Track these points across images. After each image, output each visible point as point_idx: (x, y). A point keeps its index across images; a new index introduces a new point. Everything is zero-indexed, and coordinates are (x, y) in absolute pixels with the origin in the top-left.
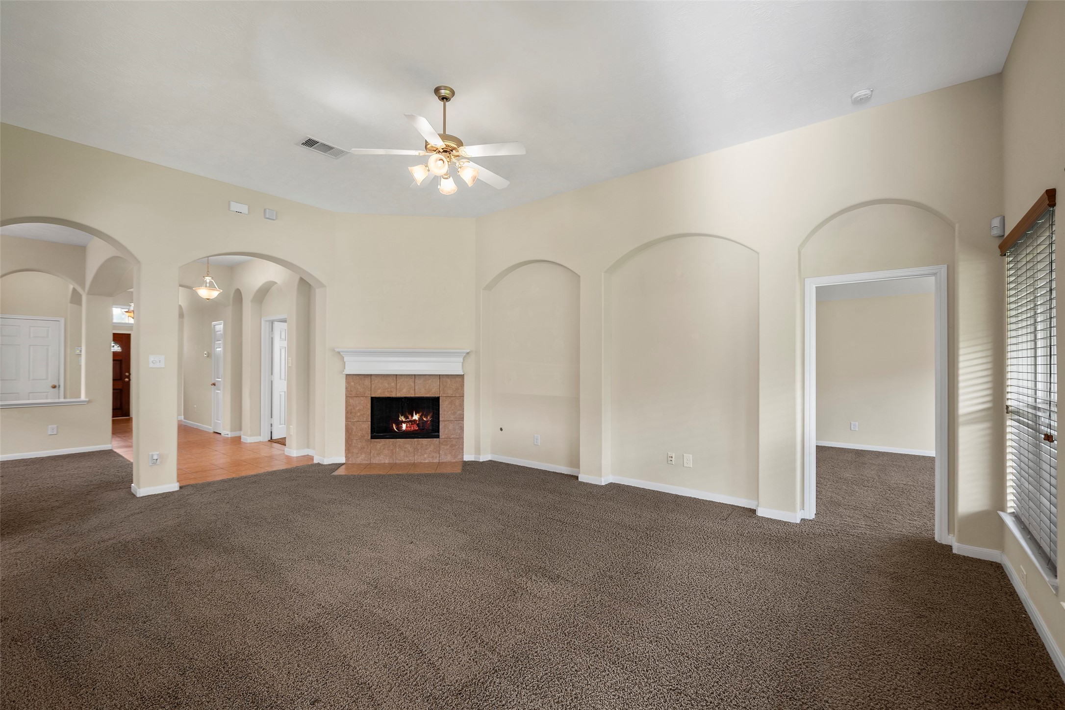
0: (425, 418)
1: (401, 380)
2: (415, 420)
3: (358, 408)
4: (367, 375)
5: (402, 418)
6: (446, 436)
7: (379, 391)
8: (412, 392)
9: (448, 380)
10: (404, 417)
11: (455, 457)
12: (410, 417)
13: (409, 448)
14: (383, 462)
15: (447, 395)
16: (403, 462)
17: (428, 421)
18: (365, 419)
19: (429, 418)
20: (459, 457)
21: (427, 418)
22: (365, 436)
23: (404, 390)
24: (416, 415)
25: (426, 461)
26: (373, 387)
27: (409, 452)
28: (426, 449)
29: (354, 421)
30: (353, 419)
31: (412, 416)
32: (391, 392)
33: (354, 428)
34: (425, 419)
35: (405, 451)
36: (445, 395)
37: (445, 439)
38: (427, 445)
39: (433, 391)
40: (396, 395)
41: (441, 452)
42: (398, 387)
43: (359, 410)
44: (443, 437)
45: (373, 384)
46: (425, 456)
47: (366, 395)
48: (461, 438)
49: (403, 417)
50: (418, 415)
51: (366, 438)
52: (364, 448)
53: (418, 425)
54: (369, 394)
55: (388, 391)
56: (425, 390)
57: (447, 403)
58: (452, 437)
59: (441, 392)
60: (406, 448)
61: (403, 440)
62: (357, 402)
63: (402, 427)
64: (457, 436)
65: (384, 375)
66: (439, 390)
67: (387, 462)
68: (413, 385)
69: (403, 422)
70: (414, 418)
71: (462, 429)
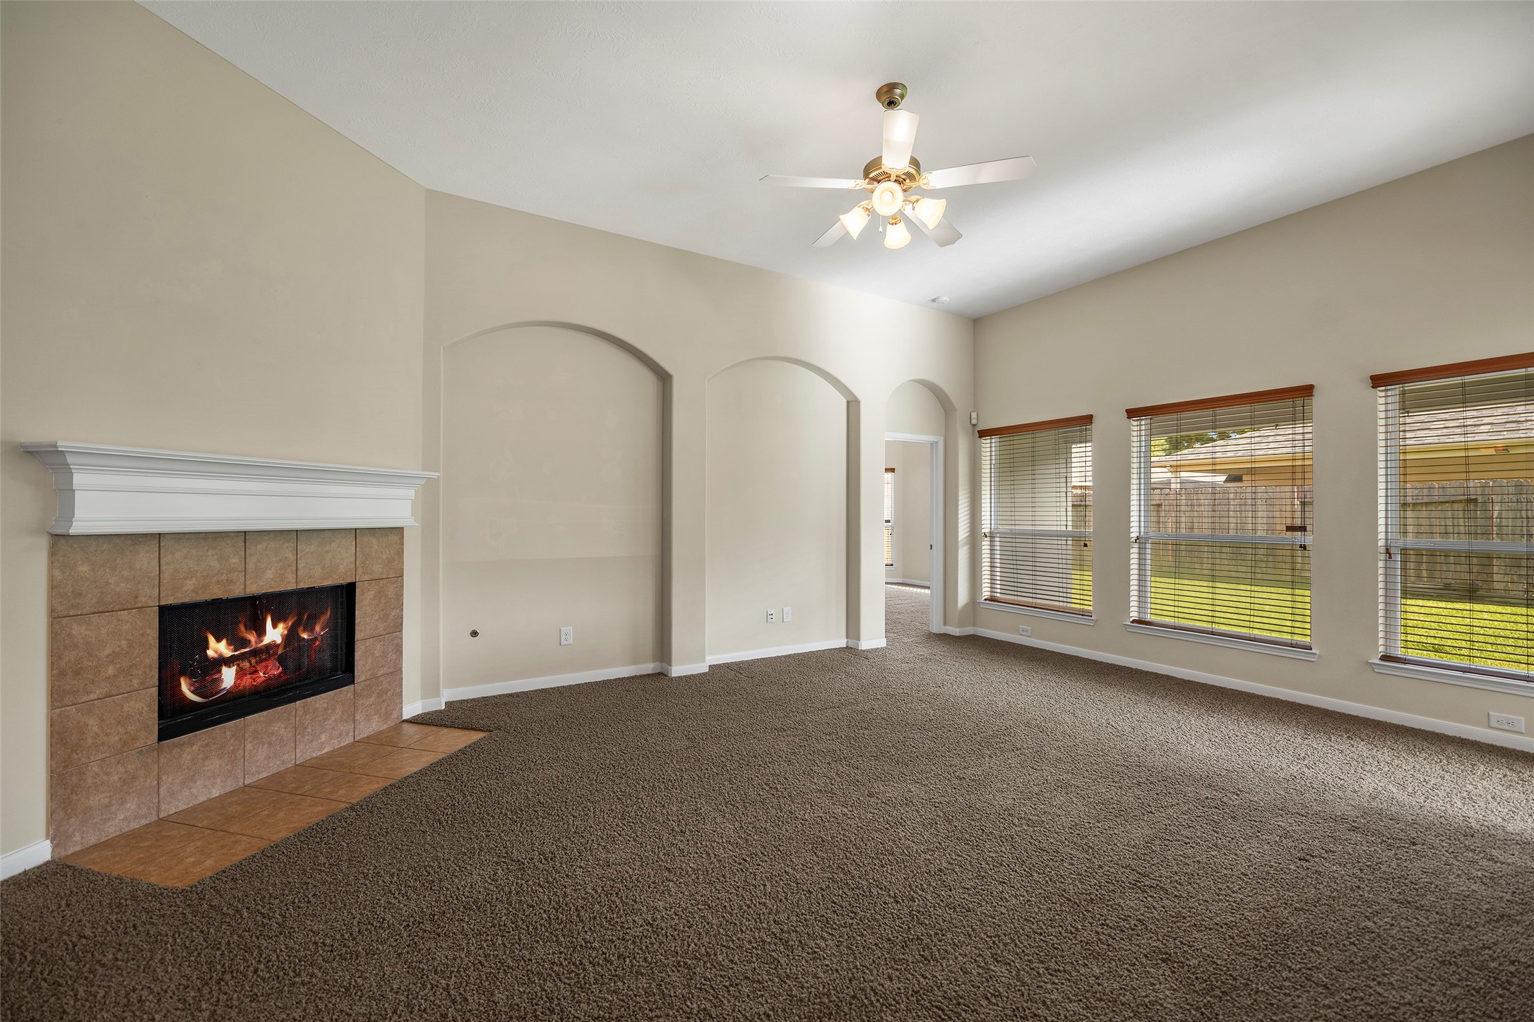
0: (304, 631)
1: (260, 547)
2: (272, 646)
3: (108, 651)
4: (145, 535)
5: (218, 648)
6: (368, 674)
7: (190, 584)
8: (291, 577)
9: (374, 541)
10: (229, 644)
11: (387, 716)
12: (252, 637)
13: (282, 731)
14: (202, 799)
15: (372, 577)
16: (265, 775)
17: (316, 639)
18: (136, 682)
19: (318, 628)
20: (395, 715)
21: (312, 630)
22: (135, 739)
23: (269, 575)
24: (275, 626)
25: (324, 751)
26: (166, 576)
27: (282, 740)
28: (325, 720)
29: (93, 696)
30: (89, 693)
31: (261, 632)
32: (230, 582)
33: (92, 722)
34: (305, 636)
35: (270, 744)
36: (366, 578)
37: (368, 682)
38: (326, 710)
39: (342, 569)
40: (245, 591)
41: (357, 717)
42: (251, 566)
43: (113, 658)
44: (363, 678)
45: (167, 564)
46: (323, 737)
47: (142, 600)
48: (397, 671)
49: (224, 642)
50: (281, 626)
51: (140, 743)
52: (134, 778)
53: (282, 660)
54: (151, 598)
55: (218, 582)
56: (323, 567)
57: (371, 594)
58: (381, 672)
59: (360, 571)
60: (272, 733)
61: (265, 713)
62: (103, 631)
63: (220, 680)
64: (389, 668)
65: (206, 533)
66: (353, 566)
67: (215, 793)
68: (292, 557)
69: (223, 661)
70: (267, 640)
71: (399, 649)
